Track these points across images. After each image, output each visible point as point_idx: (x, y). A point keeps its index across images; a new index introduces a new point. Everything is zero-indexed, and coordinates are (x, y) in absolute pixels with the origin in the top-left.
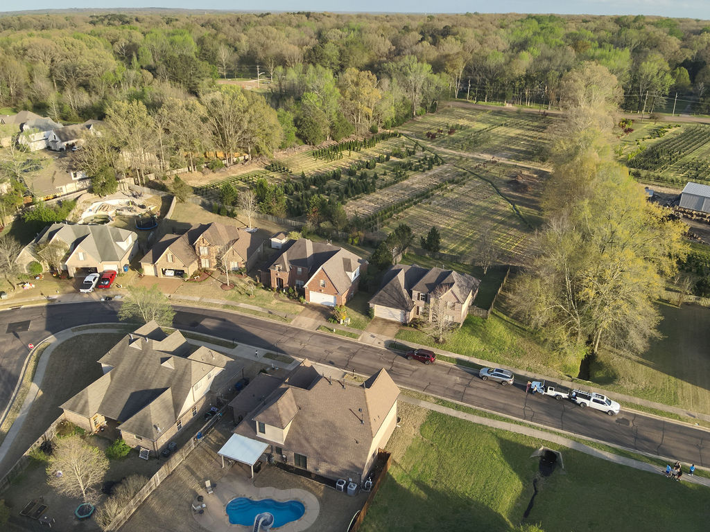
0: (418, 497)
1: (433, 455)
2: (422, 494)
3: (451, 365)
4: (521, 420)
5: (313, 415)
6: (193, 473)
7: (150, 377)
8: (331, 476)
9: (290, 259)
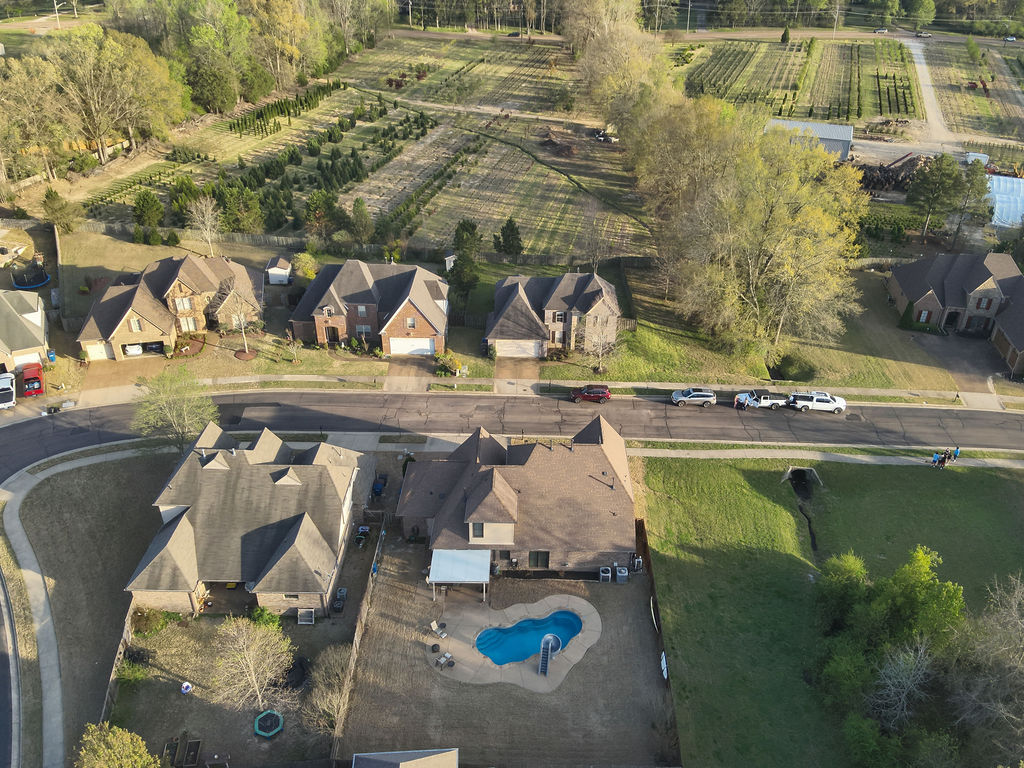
0: (693, 564)
1: (678, 510)
2: (696, 558)
3: (630, 397)
4: (750, 443)
5: (542, 496)
6: (397, 621)
7: (263, 505)
8: (587, 568)
9: (343, 294)
